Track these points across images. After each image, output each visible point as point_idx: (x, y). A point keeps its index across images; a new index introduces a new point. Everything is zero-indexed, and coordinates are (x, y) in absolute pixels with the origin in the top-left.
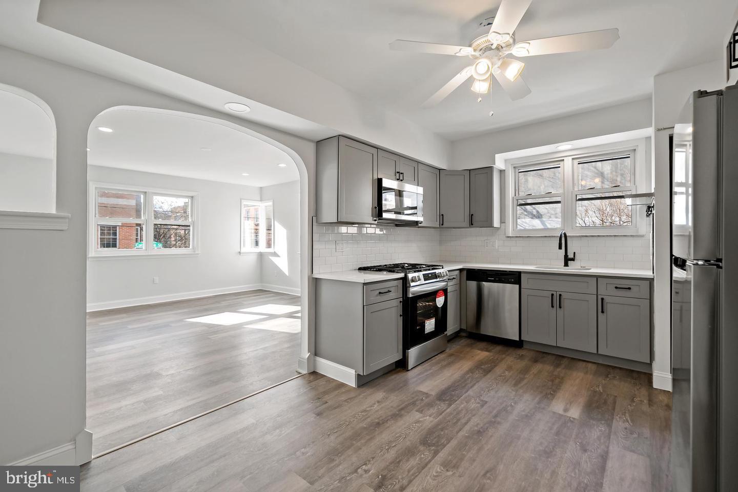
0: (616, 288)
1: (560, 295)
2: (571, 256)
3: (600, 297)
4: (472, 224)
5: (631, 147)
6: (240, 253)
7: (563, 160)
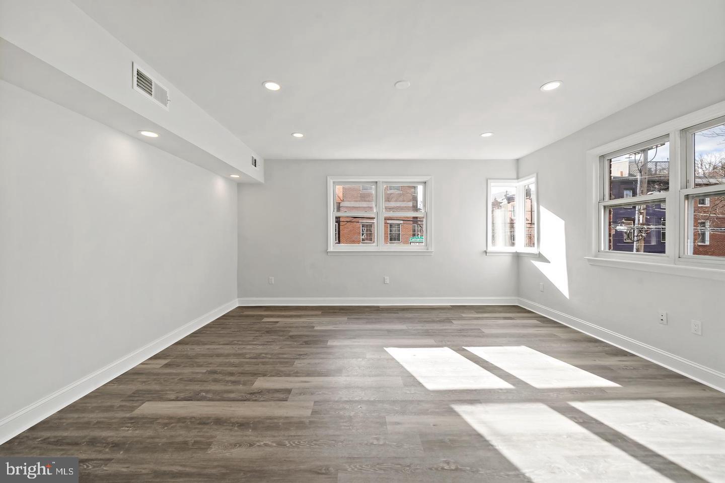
6: (486, 252)
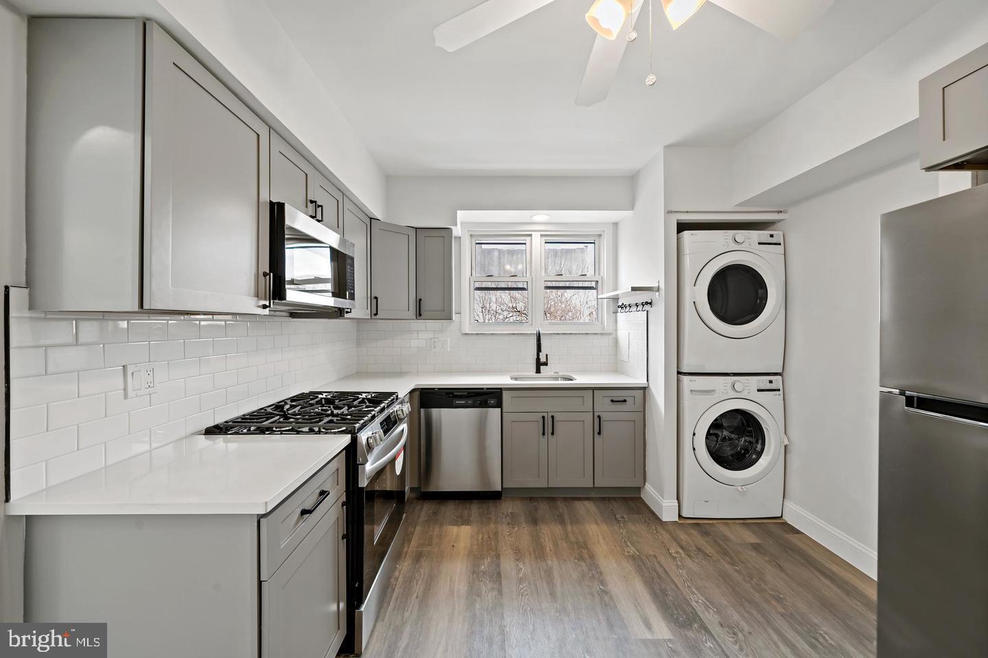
0: (612, 401)
1: (553, 417)
2: (543, 359)
3: (596, 414)
4: (420, 315)
5: (596, 231)
7: (530, 235)
